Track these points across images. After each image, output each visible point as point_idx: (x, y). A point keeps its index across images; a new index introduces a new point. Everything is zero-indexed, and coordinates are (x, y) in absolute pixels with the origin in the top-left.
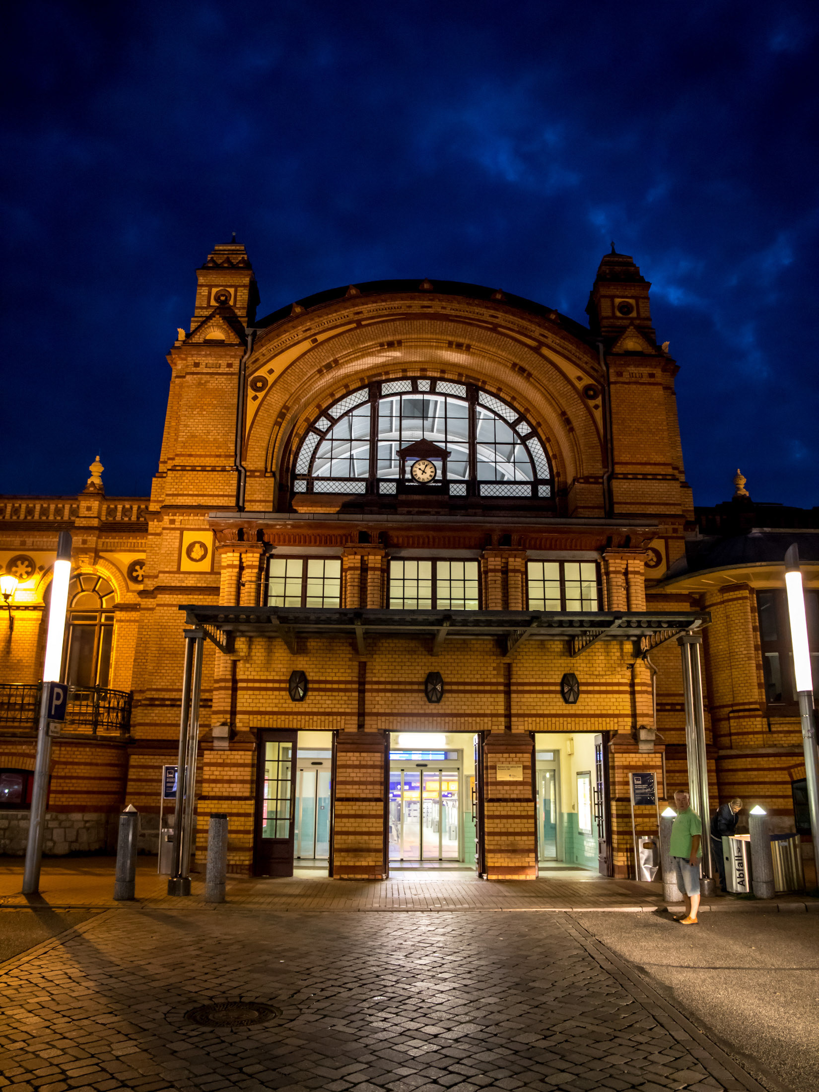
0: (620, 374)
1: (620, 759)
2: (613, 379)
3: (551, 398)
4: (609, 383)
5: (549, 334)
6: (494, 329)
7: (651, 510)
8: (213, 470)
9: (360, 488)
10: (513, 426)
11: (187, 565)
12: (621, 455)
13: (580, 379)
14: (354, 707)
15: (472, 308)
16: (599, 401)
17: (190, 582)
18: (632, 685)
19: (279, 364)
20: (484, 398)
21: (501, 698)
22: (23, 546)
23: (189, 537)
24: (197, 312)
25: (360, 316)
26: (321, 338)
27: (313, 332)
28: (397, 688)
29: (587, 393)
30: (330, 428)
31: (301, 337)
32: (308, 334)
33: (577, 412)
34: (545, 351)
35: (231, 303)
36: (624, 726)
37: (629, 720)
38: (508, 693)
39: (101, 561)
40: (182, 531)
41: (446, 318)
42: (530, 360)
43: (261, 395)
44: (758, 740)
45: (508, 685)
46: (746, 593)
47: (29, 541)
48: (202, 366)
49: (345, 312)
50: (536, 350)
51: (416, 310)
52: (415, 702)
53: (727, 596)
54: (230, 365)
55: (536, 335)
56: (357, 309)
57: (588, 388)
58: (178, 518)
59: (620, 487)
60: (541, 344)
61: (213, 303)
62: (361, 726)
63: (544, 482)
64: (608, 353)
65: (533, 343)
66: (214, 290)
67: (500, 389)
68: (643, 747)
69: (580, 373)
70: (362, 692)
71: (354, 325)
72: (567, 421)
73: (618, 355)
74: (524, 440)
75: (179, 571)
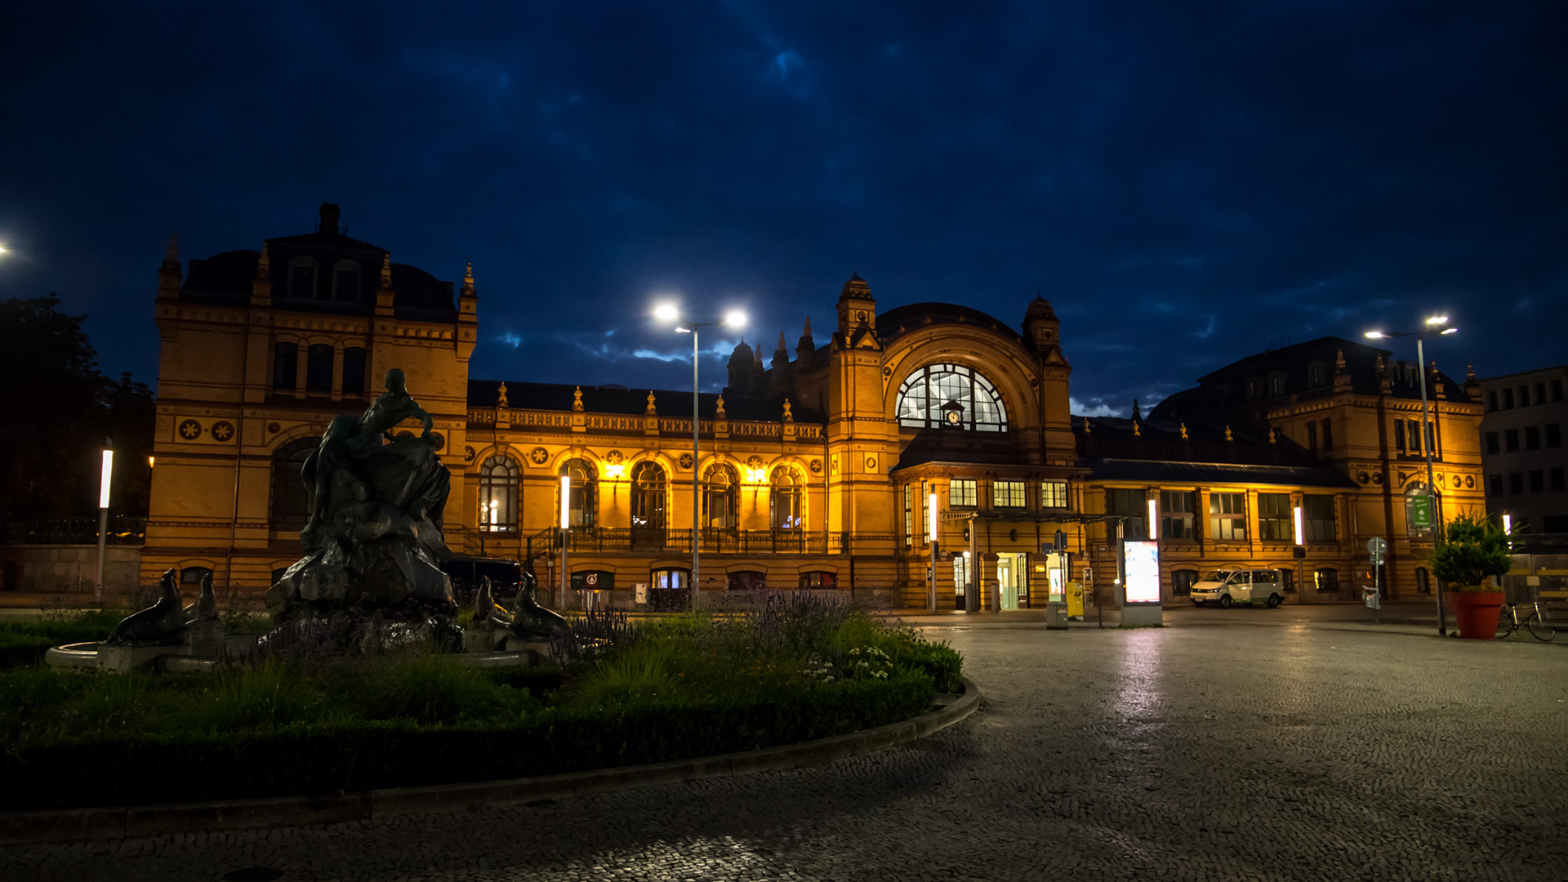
0: (1048, 375)
1: (1076, 563)
2: (1045, 377)
3: (1016, 384)
4: (1043, 380)
5: (1017, 350)
6: (992, 346)
7: (1061, 446)
8: (875, 421)
9: (922, 424)
10: (990, 393)
11: (868, 470)
12: (1049, 418)
13: (1030, 376)
14: (986, 544)
15: (983, 333)
16: (1037, 388)
17: (870, 478)
18: (1079, 534)
19: (896, 360)
20: (978, 377)
21: (1036, 539)
22: (755, 450)
23: (868, 455)
24: (851, 325)
25: (932, 335)
26: (914, 346)
27: (911, 343)
28: (1002, 535)
29: (1033, 384)
30: (907, 391)
31: (905, 345)
32: (908, 344)
33: (1028, 392)
34: (1015, 359)
35: (866, 320)
36: (1077, 551)
37: (1078, 548)
38: (1038, 537)
39: (797, 460)
40: (864, 452)
41: (972, 339)
42: (1008, 364)
43: (889, 378)
44: (1106, 554)
45: (1038, 534)
46: (1102, 490)
47: (759, 447)
48: (863, 361)
49: (925, 332)
50: (1011, 358)
51: (957, 333)
52: (1008, 541)
53: (1093, 490)
54: (875, 361)
55: (1011, 350)
56: (931, 331)
57: (1033, 380)
58: (862, 446)
59: (1049, 435)
60: (1013, 355)
61: (858, 320)
62: (989, 550)
63: (1004, 424)
64: (1044, 364)
65: (1009, 355)
66: (858, 312)
67: (986, 373)
68: (1084, 559)
69: (1030, 373)
70: (989, 537)
71: (928, 340)
72: (1023, 397)
73: (1048, 365)
74: (995, 400)
75: (864, 473)
